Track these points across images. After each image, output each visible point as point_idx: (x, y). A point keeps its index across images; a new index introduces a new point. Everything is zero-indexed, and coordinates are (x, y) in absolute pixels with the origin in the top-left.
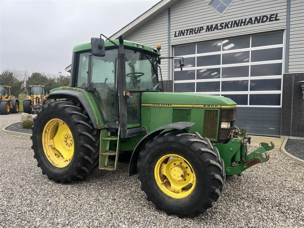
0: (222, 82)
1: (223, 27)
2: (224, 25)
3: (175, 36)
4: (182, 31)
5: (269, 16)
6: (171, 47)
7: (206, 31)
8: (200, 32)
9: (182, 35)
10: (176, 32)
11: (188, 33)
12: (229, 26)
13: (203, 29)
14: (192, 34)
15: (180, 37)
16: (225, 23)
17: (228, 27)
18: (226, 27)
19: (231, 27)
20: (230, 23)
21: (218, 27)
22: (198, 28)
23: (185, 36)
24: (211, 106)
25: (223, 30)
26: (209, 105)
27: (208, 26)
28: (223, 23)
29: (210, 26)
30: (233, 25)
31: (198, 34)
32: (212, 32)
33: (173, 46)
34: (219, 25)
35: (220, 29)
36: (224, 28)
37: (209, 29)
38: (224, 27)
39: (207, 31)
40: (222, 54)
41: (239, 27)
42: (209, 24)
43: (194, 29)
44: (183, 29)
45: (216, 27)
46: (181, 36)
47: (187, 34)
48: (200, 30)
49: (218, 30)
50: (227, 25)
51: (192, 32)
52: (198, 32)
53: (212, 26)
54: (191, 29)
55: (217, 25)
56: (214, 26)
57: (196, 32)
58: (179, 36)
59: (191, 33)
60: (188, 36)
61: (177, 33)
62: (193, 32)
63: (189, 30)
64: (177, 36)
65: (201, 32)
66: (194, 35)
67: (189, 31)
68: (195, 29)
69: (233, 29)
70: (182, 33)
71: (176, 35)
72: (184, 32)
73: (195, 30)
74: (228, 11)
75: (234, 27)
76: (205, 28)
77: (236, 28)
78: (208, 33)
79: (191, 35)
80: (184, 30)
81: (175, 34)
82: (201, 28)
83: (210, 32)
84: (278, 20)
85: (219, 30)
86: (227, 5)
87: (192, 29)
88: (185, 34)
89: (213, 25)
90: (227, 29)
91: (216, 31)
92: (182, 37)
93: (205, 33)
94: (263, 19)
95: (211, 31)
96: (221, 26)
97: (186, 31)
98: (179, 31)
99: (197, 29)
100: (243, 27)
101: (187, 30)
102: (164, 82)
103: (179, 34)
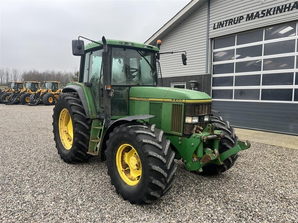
1: (264, 14)
2: (266, 12)
3: (214, 29)
4: (221, 22)
6: (209, 40)
7: (246, 20)
8: (239, 22)
9: (221, 26)
11: (228, 24)
12: (272, 13)
13: (243, 19)
14: (232, 24)
15: (219, 29)
16: (266, 10)
17: (270, 15)
18: (268, 14)
19: (273, 14)
20: (273, 10)
21: (259, 15)
22: (238, 17)
23: (224, 28)
24: (177, 100)
25: (265, 18)
26: (176, 99)
27: (248, 15)
29: (250, 15)
30: (275, 12)
31: (238, 24)
32: (253, 21)
33: (212, 39)
34: (260, 13)
35: (262, 17)
36: (265, 15)
37: (250, 17)
38: (266, 14)
39: (248, 20)
40: (264, 44)
41: (283, 14)
42: (250, 13)
43: (233, 19)
44: (222, 20)
45: (257, 15)
46: (219, 27)
47: (226, 26)
48: (240, 20)
49: (259, 17)
50: (269, 12)
51: (231, 22)
52: (238, 22)
53: (252, 14)
54: (230, 20)
55: (258, 13)
56: (255, 15)
57: (236, 22)
58: (217, 28)
59: (230, 24)
60: (228, 27)
61: (216, 25)
62: (233, 23)
63: (228, 20)
64: (216, 28)
65: (241, 21)
66: (234, 25)
67: (228, 22)
68: (235, 18)
69: (275, 15)
70: (221, 25)
72: (223, 24)
73: (235, 20)
75: (277, 13)
76: (245, 17)
77: (279, 14)
78: (248, 22)
79: (231, 26)
80: (224, 22)
81: (214, 26)
82: (241, 17)
83: (251, 21)
85: (260, 18)
87: (232, 19)
88: (224, 25)
89: (254, 13)
90: (269, 17)
91: (257, 19)
92: (221, 28)
93: (245, 22)
95: (252, 19)
96: (262, 13)
97: (225, 23)
98: (218, 23)
99: (236, 19)
100: (287, 13)
101: (226, 21)
102: (202, 76)
103: (218, 26)
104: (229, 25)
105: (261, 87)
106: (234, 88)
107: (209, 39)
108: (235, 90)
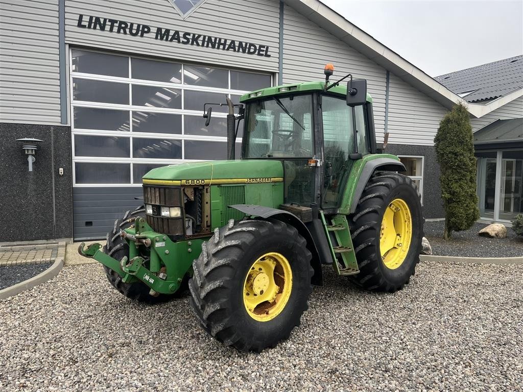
0: (186, 141)
1: (188, 39)
2: (191, 37)
3: (80, 25)
4: (98, 19)
5: (258, 47)
6: (67, 46)
7: (156, 38)
8: (142, 36)
9: (98, 27)
10: (81, 16)
11: (115, 29)
12: (200, 43)
13: (149, 31)
14: (125, 33)
15: (94, 32)
16: (192, 35)
17: (198, 45)
18: (195, 43)
19: (203, 45)
20: (201, 38)
21: (179, 37)
22: (139, 25)
23: (107, 33)
25: (189, 46)
27: (159, 30)
28: (189, 34)
29: (163, 30)
30: (206, 43)
31: (138, 38)
32: (168, 43)
33: (70, 46)
34: (181, 35)
35: (184, 43)
36: (190, 43)
37: (162, 34)
38: (191, 40)
39: (159, 38)
41: (215, 50)
42: (164, 27)
43: (129, 24)
44: (102, 16)
45: (176, 37)
46: (95, 28)
47: (111, 30)
48: (143, 32)
49: (179, 42)
50: (195, 39)
51: (124, 29)
52: (139, 35)
53: (168, 31)
54: (121, 23)
55: (177, 33)
56: (171, 34)
57: (134, 32)
58: (89, 27)
59: (122, 31)
60: (115, 35)
61: (86, 19)
62: (128, 31)
63: (116, 22)
64: (84, 27)
65: (145, 35)
67: (116, 25)
68: (132, 24)
69: (205, 49)
71: (83, 23)
72: (105, 24)
73: (131, 29)
74: (196, 15)
75: (207, 46)
76: (154, 30)
77: (210, 49)
78: (158, 42)
80: (105, 20)
81: (80, 20)
82: (144, 27)
83: (165, 43)
84: (269, 56)
85: (181, 44)
86: (195, 4)
87: (125, 23)
88: (107, 28)
89: (171, 31)
90: (195, 47)
91: (176, 44)
93: (152, 40)
94: (249, 49)
95: (167, 40)
96: (184, 37)
97: (108, 23)
98: (91, 18)
99: (135, 27)
100: (221, 51)
101: (113, 22)
102: (48, 129)
103: (90, 23)
104: (118, 32)
105: (184, 162)
106: (132, 160)
107: (65, 43)
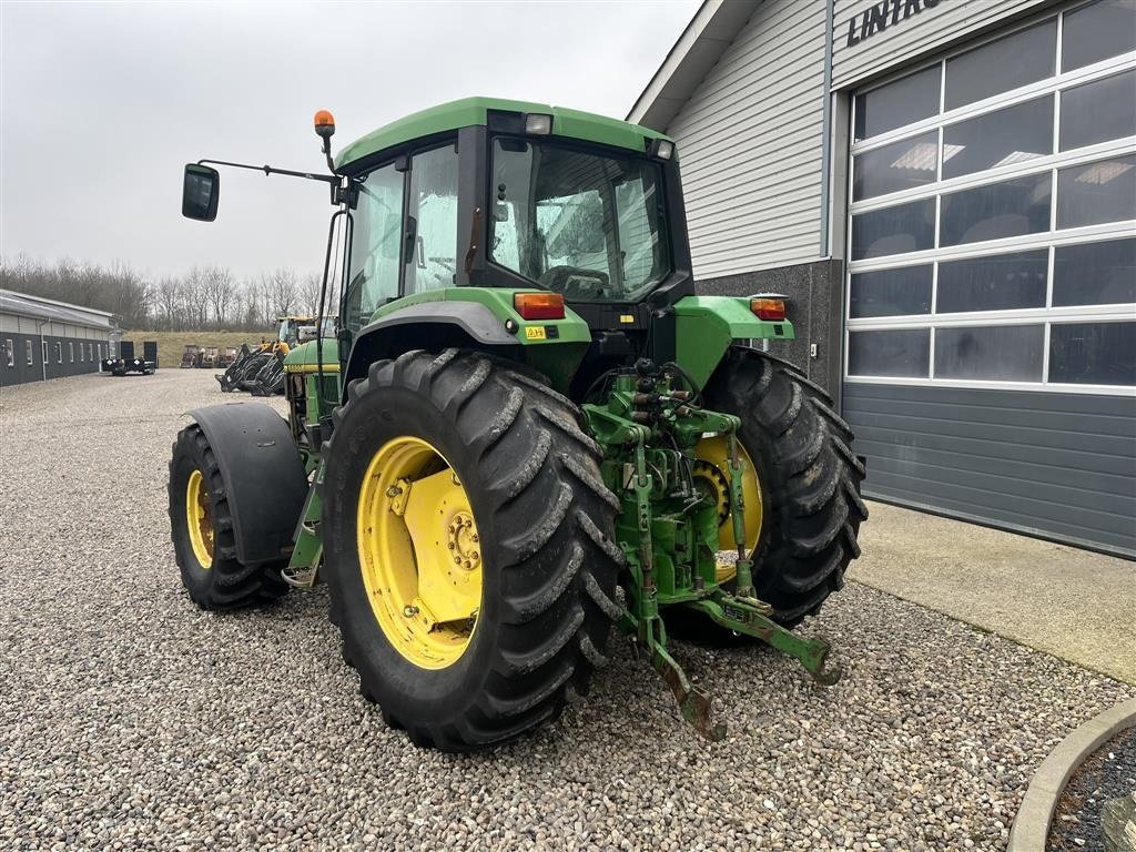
0: (1058, 249)
3: (852, 42)
6: (835, 97)
10: (853, 21)
14: (918, 11)
15: (869, 42)
23: (891, 31)
40: (1062, 91)
46: (871, 34)
60: (904, 25)
66: (926, 14)
70: (876, 20)
72: (886, 13)
79: (915, 20)
88: (889, 20)
92: (879, 37)
102: (806, 272)
103: (864, 27)
104: (907, 16)
105: (1050, 315)
106: (933, 320)
107: (832, 93)
108: (937, 329)
